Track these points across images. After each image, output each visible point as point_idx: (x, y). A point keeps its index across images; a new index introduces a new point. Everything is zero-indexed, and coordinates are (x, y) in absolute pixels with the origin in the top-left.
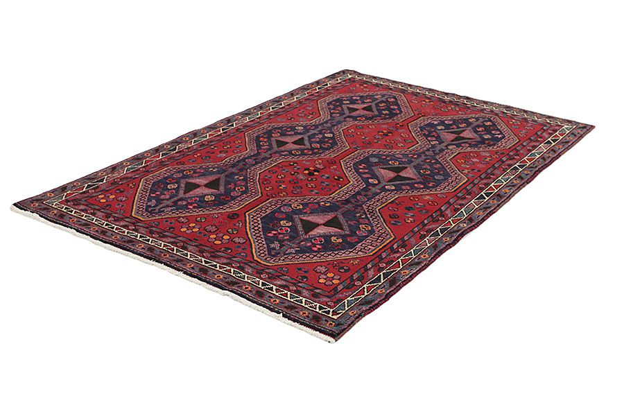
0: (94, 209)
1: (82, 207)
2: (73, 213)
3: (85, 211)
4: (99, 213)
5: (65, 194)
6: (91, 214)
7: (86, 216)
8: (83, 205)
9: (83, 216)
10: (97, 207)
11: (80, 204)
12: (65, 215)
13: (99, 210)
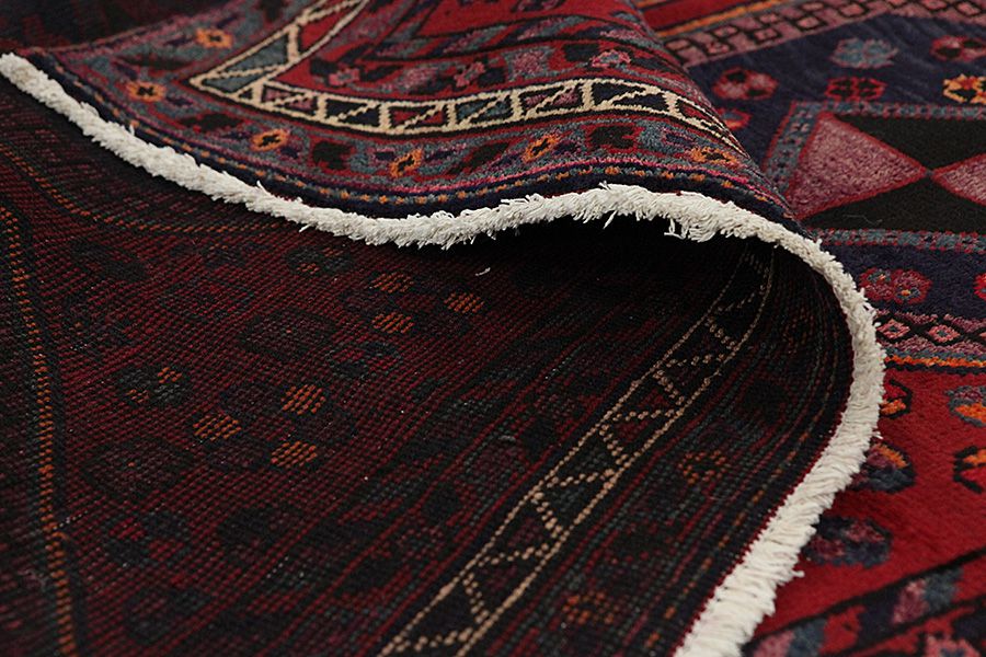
0: (484, 52)
1: (414, 76)
2: (384, 126)
3: (442, 86)
4: (519, 60)
5: (292, 30)
6: (483, 83)
7: (461, 112)
8: (414, 60)
9: (443, 117)
10: (489, 34)
11: (393, 68)
12: (347, 149)
13: (509, 42)
